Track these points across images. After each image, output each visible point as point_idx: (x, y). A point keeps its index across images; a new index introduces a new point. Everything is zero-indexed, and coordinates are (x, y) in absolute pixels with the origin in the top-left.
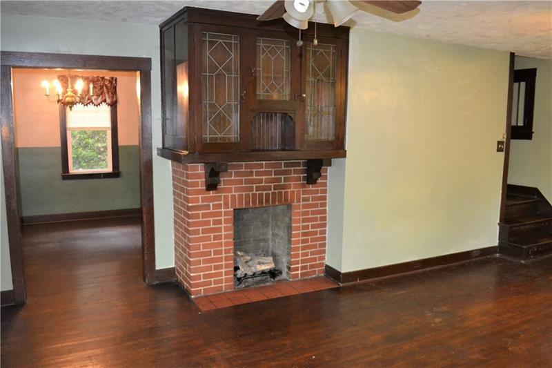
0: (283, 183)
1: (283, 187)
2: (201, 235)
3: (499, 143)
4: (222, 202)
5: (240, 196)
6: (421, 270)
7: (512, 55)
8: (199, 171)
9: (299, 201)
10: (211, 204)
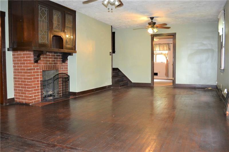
0: (56, 62)
1: (56, 63)
2: (33, 80)
3: (110, 53)
4: (39, 68)
5: (44, 66)
6: (95, 92)
7: (112, 26)
8: (32, 56)
9: (60, 69)
10: (36, 68)
